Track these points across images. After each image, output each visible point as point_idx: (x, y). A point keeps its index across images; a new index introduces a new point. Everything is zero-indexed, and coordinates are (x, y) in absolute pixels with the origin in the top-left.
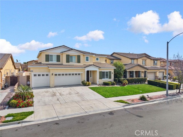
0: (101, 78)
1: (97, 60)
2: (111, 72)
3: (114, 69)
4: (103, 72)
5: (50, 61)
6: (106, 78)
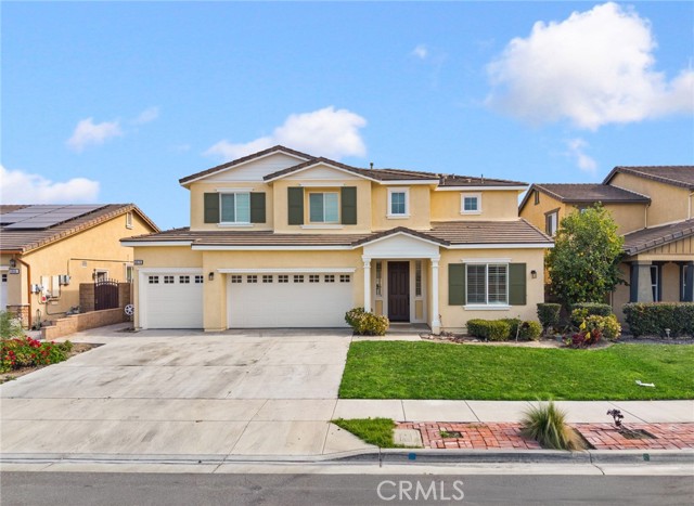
3: (546, 250)
4: (471, 268)
5: (223, 220)
6: (493, 299)
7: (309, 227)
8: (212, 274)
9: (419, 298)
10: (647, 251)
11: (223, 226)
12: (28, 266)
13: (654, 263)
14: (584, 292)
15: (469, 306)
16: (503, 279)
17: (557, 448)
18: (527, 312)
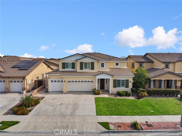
0: (115, 86)
1: (116, 65)
2: (128, 80)
3: (133, 77)
4: (118, 80)
5: (66, 68)
6: (122, 87)
7: (85, 70)
8: (65, 81)
9: (106, 85)
10: (153, 77)
11: (66, 70)
12: (26, 79)
13: (154, 80)
14: (140, 86)
15: (117, 88)
16: (124, 83)
17: (137, 130)
18: (129, 90)
